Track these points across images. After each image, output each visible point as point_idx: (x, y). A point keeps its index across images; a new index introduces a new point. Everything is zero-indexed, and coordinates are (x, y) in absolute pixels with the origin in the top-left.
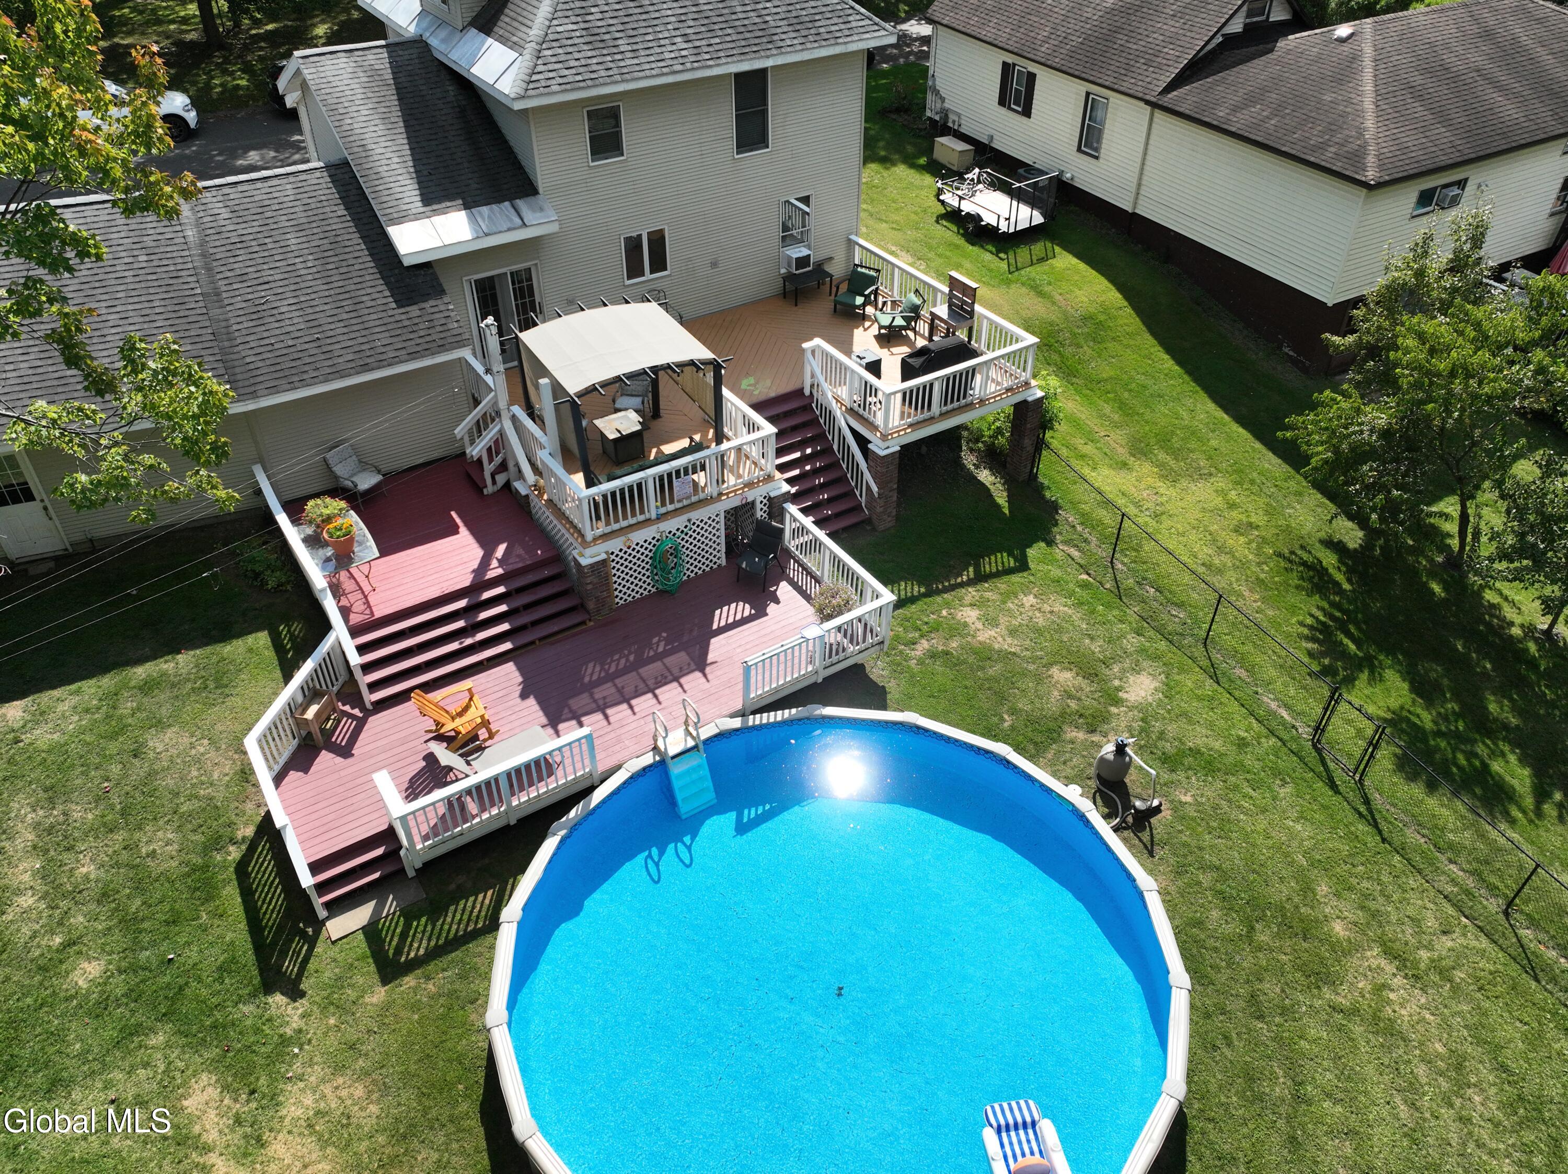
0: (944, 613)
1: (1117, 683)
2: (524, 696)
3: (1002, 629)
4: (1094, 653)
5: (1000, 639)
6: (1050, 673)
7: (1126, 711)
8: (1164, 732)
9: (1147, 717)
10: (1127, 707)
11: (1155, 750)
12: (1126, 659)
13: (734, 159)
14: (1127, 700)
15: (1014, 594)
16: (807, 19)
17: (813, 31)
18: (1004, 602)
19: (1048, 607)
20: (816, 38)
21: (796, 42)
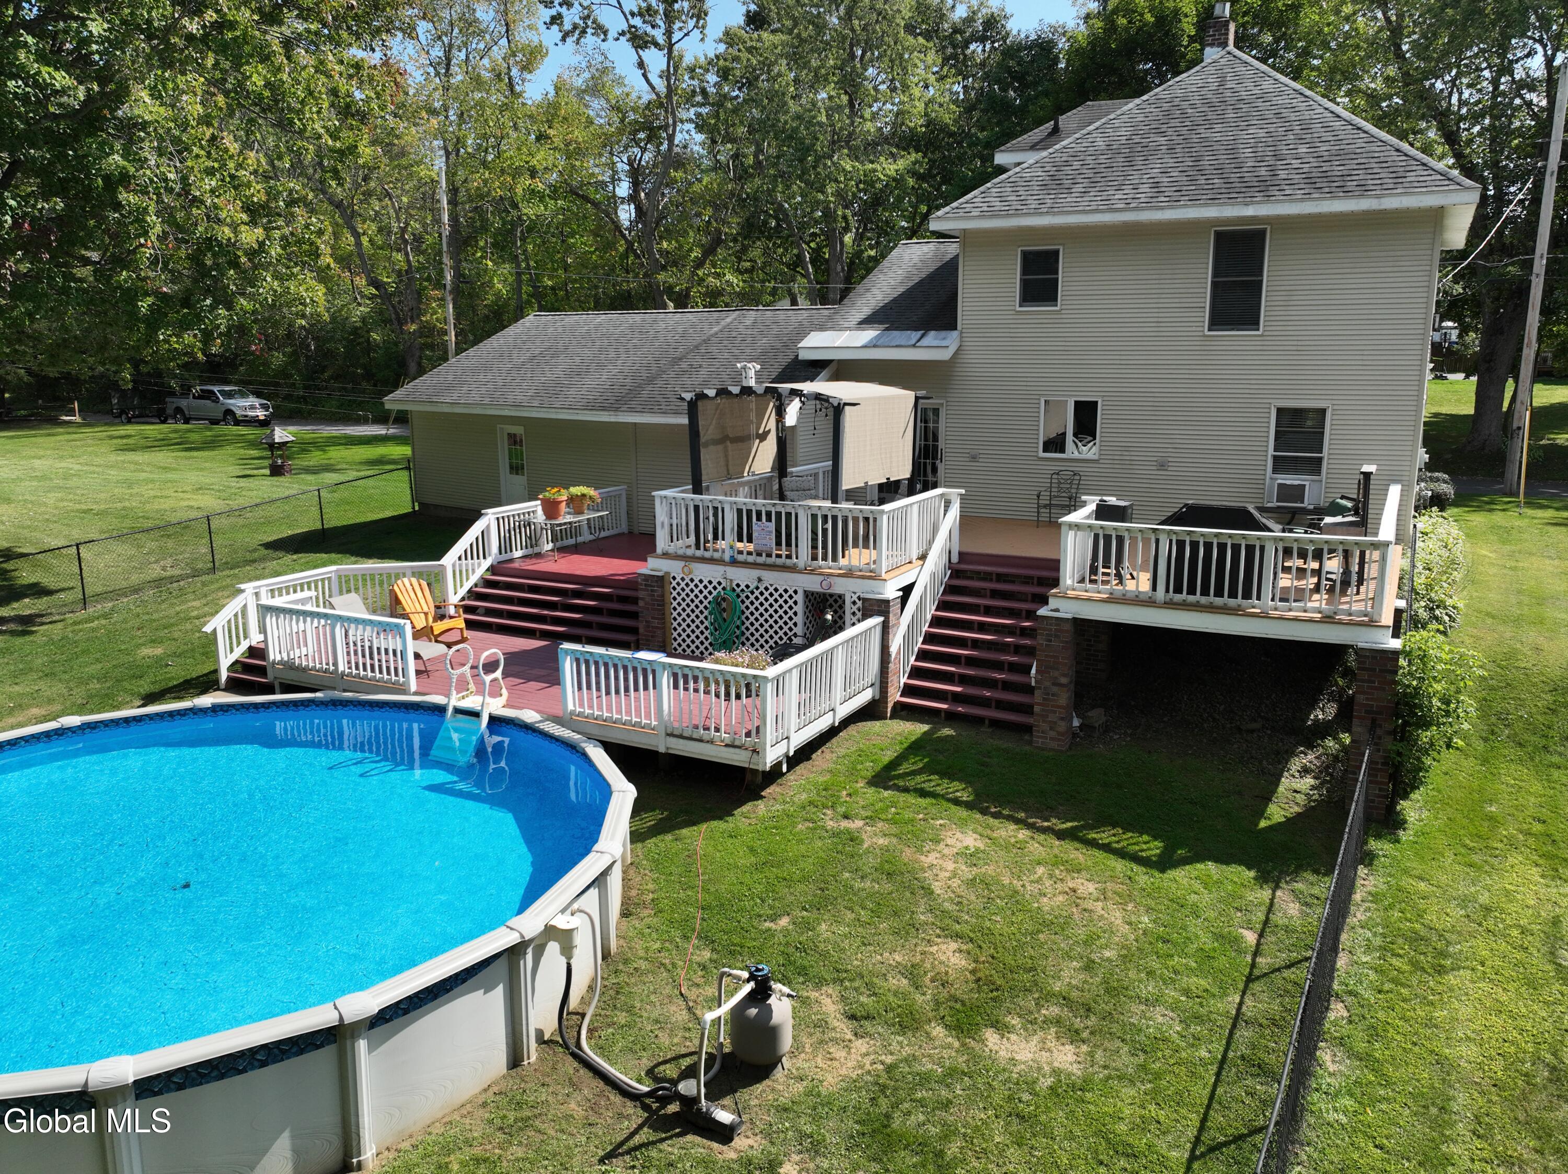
0: (941, 822)
3: (970, 873)
4: (1056, 977)
6: (939, 940)
7: (950, 1046)
8: (946, 1105)
9: (965, 1074)
10: (964, 1045)
11: (884, 1103)
12: (1093, 1018)
13: (1205, 336)
14: (983, 1041)
15: (1075, 868)
16: (1339, 173)
17: (1336, 184)
18: (1039, 863)
19: (1096, 907)
20: (1334, 190)
21: (1300, 192)
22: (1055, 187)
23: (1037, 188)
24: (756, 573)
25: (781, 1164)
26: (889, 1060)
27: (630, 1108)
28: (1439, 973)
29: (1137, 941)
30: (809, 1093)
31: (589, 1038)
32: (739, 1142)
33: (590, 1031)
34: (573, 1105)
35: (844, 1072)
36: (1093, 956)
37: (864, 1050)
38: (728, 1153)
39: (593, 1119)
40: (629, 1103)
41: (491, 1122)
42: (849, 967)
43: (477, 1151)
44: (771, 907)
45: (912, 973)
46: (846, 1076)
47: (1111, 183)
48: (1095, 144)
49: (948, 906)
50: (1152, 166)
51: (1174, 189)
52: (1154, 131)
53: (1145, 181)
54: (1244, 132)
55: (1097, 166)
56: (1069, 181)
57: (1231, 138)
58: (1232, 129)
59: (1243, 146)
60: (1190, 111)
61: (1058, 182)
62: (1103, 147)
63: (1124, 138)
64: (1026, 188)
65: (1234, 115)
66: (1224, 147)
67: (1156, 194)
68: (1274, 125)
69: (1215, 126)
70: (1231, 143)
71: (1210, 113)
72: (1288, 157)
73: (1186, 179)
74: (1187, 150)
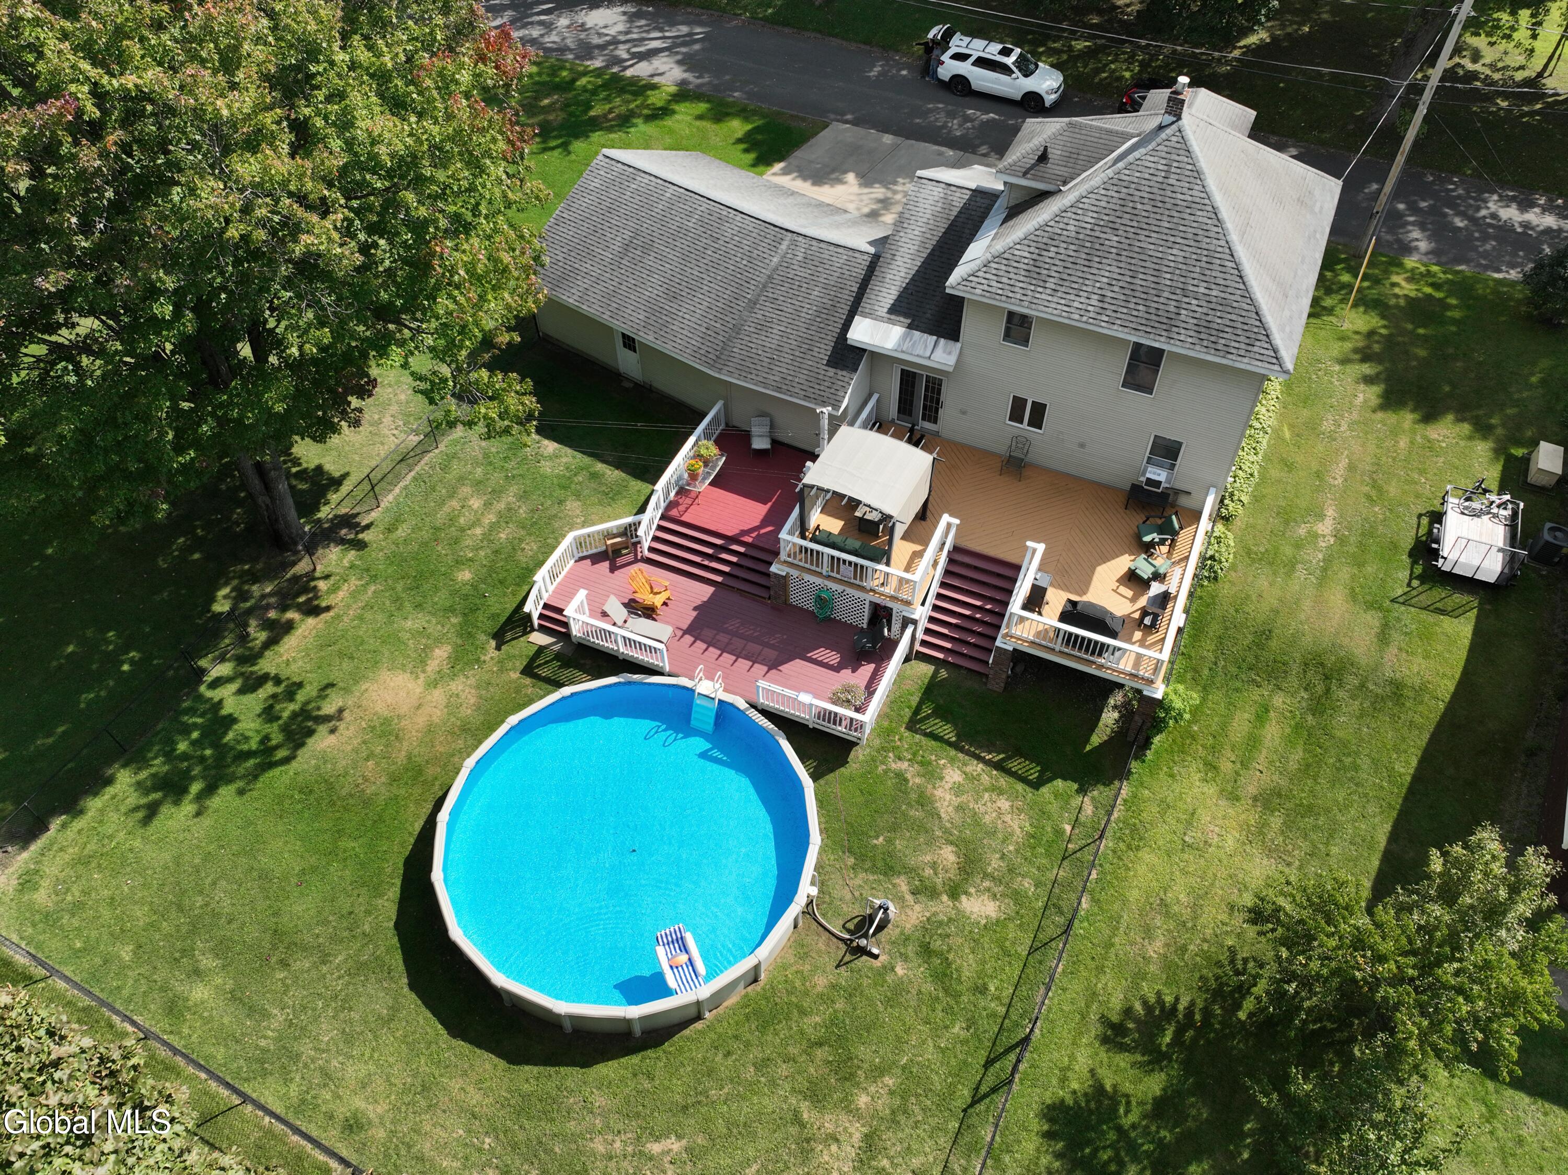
0: (943, 762)
1: (972, 890)
2: (695, 609)
3: (956, 801)
4: (989, 864)
5: (946, 803)
6: (944, 846)
7: (949, 906)
9: (954, 920)
10: (954, 905)
11: (927, 936)
12: (1002, 887)
13: (1118, 389)
14: (960, 902)
15: (1001, 792)
16: (1217, 327)
17: (1213, 339)
18: (986, 790)
19: (1008, 818)
20: (1211, 345)
21: (1190, 340)
22: (1035, 276)
23: (1023, 273)
24: (841, 586)
25: (895, 967)
26: (928, 914)
27: (840, 944)
28: (1137, 850)
29: (1022, 839)
30: (902, 933)
32: (881, 958)
34: (819, 944)
36: (1005, 850)
37: (918, 910)
38: (877, 964)
39: (828, 950)
40: (840, 942)
42: (909, 865)
44: (875, 831)
45: (934, 866)
46: (913, 924)
47: (1074, 285)
48: (1069, 228)
49: (948, 825)
50: (1103, 273)
51: (1113, 308)
52: (1111, 225)
53: (1096, 291)
54: (1170, 251)
55: (1066, 258)
56: (1045, 272)
57: (1160, 255)
58: (1162, 243)
59: (1165, 269)
60: (1139, 206)
61: (1038, 270)
62: (1073, 234)
63: (1089, 226)
64: (1015, 271)
65: (1167, 225)
66: (1153, 266)
67: (1101, 311)
68: (1190, 249)
69: (1153, 235)
70: (1159, 261)
71: (1152, 215)
72: (1191, 294)
73: (1123, 297)
74: (1129, 260)
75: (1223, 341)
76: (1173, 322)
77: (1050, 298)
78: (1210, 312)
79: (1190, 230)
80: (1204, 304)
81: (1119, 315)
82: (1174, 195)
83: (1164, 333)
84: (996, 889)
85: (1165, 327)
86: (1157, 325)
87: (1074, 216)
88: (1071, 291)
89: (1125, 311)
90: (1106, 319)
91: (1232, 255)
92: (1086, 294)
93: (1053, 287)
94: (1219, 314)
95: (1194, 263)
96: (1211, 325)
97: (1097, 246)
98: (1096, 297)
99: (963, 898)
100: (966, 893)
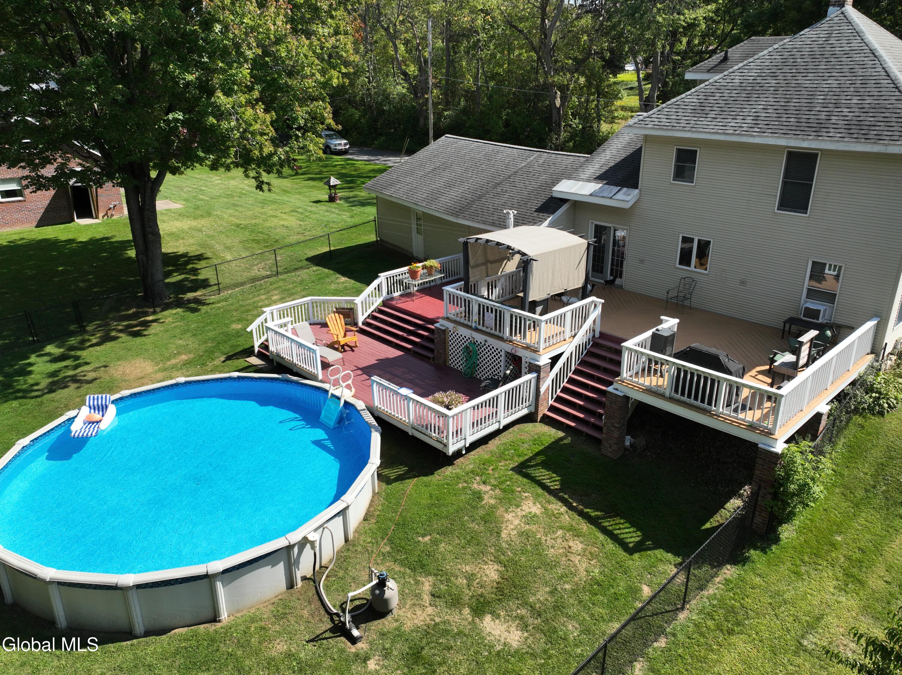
1: (502, 613)
3: (524, 528)
4: (534, 594)
6: (491, 563)
7: (466, 619)
8: (450, 648)
9: (465, 635)
10: (473, 620)
11: (424, 641)
12: (539, 620)
13: (774, 212)
14: (481, 620)
15: (577, 534)
16: (869, 123)
17: (863, 132)
18: (561, 528)
19: (576, 559)
20: (860, 136)
21: (840, 135)
22: (700, 112)
23: (690, 111)
24: (485, 337)
25: (369, 659)
26: (438, 620)
27: (326, 618)
28: (729, 633)
29: (585, 582)
30: (397, 629)
31: (325, 580)
32: (359, 645)
33: (327, 576)
34: (305, 612)
35: (416, 621)
36: (559, 587)
37: (430, 613)
38: (353, 649)
39: (310, 619)
40: (327, 616)
41: (273, 611)
42: (444, 569)
43: (263, 624)
44: (425, 530)
45: (470, 577)
46: (416, 624)
47: (732, 113)
48: (734, 81)
49: (504, 545)
50: (759, 103)
51: (766, 123)
52: (771, 75)
53: (751, 114)
54: (825, 82)
55: (729, 98)
56: (709, 108)
57: (816, 86)
58: (818, 78)
59: (819, 93)
60: (799, 60)
61: (703, 108)
62: (738, 84)
63: (752, 78)
64: (683, 111)
65: (825, 67)
66: (808, 93)
67: (753, 126)
68: (846, 78)
69: (810, 75)
70: (814, 89)
71: (811, 64)
72: (844, 105)
73: (775, 115)
74: (785, 92)
75: (875, 132)
76: (822, 126)
77: (709, 123)
78: (862, 114)
79: (846, 67)
80: (857, 110)
81: (770, 127)
82: (833, 49)
83: (812, 134)
84: (531, 621)
85: (814, 129)
86: (806, 129)
87: (739, 74)
88: (729, 117)
89: (777, 123)
90: (758, 130)
91: (888, 76)
92: (742, 117)
93: (714, 116)
94: (871, 115)
95: (848, 86)
96: (862, 123)
97: (758, 88)
98: (751, 118)
99: (488, 618)
100: (493, 613)
